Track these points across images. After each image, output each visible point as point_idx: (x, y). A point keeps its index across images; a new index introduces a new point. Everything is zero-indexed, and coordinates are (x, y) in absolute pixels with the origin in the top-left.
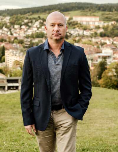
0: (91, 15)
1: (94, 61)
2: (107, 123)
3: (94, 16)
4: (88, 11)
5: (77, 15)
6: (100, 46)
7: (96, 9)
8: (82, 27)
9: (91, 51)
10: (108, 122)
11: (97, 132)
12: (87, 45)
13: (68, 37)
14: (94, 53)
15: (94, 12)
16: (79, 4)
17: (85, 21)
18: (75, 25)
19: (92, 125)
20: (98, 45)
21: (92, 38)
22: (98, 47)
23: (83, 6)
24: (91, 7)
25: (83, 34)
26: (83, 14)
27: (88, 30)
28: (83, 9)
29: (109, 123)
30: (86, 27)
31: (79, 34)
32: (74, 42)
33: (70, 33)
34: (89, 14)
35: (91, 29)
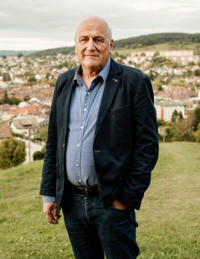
0: (182, 49)
1: (188, 107)
2: (189, 198)
3: (187, 49)
4: (179, 43)
5: (164, 50)
6: (196, 88)
7: (189, 40)
8: (171, 64)
9: (184, 95)
10: (191, 196)
11: (171, 214)
12: (178, 87)
13: (154, 78)
14: (187, 97)
15: (186, 44)
16: (167, 34)
17: (175, 56)
18: (162, 62)
19: (167, 200)
20: (193, 86)
21: (184, 77)
22: (193, 90)
23: (172, 37)
24: (182, 37)
25: (173, 74)
26: (172, 47)
27: (179, 68)
28: (173, 41)
29: (194, 197)
30: (176, 63)
31: (167, 73)
32: (162, 83)
33: (156, 73)
34: (180, 47)
35: (183, 67)
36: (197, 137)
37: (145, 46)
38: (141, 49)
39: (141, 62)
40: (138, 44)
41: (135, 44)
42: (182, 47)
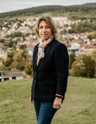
0: (60, 16)
3: (63, 16)
4: (58, 12)
6: (69, 41)
7: (64, 10)
15: (63, 13)
17: (56, 21)
20: (67, 40)
24: (60, 8)
26: (53, 15)
28: (54, 11)
34: (58, 15)
35: (61, 28)
36: (71, 73)
37: (35, 14)
38: (33, 16)
39: (33, 25)
40: (31, 13)
41: (29, 13)
42: (60, 14)
